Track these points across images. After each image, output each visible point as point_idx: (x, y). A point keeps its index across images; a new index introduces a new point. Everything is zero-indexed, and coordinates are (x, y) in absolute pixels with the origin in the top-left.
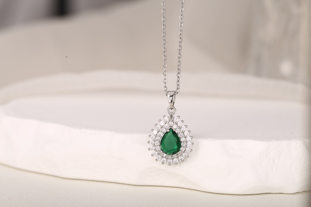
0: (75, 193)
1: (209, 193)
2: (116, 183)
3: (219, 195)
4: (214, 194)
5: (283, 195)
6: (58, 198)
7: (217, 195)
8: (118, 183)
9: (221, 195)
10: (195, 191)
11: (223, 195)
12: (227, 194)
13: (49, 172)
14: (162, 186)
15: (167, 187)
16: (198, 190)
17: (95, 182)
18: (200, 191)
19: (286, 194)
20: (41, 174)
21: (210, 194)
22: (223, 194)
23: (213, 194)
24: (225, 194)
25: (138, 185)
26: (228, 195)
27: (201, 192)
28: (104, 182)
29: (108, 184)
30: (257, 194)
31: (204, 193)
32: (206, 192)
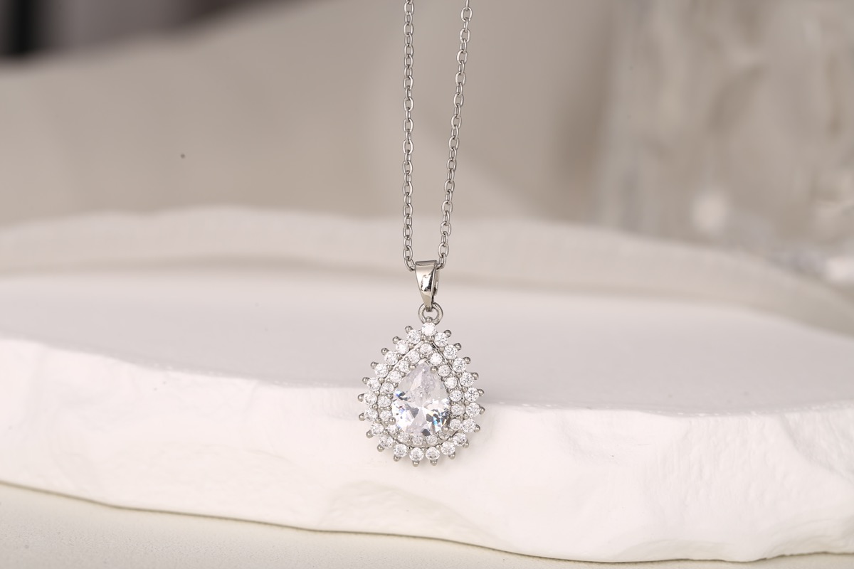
0: (152, 551)
1: (519, 557)
2: (259, 523)
3: (549, 561)
4: (535, 560)
5: (723, 565)
6: (105, 563)
7: (544, 561)
8: (266, 524)
9: (554, 562)
10: (482, 550)
11: (561, 563)
12: (569, 560)
13: (70, 488)
14: (388, 535)
15: (401, 536)
16: (489, 548)
17: (202, 520)
18: (494, 550)
19: (730, 562)
20: (47, 492)
21: (523, 558)
22: (559, 560)
23: (531, 559)
24: (565, 560)
25: (321, 531)
26: (572, 563)
27: (498, 554)
28: (226, 519)
29: (239, 525)
30: (652, 562)
31: (507, 556)
32: (511, 553)
